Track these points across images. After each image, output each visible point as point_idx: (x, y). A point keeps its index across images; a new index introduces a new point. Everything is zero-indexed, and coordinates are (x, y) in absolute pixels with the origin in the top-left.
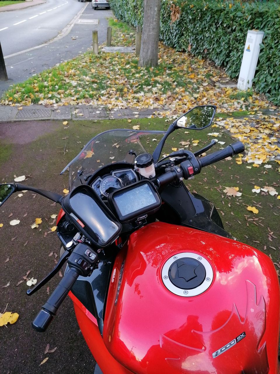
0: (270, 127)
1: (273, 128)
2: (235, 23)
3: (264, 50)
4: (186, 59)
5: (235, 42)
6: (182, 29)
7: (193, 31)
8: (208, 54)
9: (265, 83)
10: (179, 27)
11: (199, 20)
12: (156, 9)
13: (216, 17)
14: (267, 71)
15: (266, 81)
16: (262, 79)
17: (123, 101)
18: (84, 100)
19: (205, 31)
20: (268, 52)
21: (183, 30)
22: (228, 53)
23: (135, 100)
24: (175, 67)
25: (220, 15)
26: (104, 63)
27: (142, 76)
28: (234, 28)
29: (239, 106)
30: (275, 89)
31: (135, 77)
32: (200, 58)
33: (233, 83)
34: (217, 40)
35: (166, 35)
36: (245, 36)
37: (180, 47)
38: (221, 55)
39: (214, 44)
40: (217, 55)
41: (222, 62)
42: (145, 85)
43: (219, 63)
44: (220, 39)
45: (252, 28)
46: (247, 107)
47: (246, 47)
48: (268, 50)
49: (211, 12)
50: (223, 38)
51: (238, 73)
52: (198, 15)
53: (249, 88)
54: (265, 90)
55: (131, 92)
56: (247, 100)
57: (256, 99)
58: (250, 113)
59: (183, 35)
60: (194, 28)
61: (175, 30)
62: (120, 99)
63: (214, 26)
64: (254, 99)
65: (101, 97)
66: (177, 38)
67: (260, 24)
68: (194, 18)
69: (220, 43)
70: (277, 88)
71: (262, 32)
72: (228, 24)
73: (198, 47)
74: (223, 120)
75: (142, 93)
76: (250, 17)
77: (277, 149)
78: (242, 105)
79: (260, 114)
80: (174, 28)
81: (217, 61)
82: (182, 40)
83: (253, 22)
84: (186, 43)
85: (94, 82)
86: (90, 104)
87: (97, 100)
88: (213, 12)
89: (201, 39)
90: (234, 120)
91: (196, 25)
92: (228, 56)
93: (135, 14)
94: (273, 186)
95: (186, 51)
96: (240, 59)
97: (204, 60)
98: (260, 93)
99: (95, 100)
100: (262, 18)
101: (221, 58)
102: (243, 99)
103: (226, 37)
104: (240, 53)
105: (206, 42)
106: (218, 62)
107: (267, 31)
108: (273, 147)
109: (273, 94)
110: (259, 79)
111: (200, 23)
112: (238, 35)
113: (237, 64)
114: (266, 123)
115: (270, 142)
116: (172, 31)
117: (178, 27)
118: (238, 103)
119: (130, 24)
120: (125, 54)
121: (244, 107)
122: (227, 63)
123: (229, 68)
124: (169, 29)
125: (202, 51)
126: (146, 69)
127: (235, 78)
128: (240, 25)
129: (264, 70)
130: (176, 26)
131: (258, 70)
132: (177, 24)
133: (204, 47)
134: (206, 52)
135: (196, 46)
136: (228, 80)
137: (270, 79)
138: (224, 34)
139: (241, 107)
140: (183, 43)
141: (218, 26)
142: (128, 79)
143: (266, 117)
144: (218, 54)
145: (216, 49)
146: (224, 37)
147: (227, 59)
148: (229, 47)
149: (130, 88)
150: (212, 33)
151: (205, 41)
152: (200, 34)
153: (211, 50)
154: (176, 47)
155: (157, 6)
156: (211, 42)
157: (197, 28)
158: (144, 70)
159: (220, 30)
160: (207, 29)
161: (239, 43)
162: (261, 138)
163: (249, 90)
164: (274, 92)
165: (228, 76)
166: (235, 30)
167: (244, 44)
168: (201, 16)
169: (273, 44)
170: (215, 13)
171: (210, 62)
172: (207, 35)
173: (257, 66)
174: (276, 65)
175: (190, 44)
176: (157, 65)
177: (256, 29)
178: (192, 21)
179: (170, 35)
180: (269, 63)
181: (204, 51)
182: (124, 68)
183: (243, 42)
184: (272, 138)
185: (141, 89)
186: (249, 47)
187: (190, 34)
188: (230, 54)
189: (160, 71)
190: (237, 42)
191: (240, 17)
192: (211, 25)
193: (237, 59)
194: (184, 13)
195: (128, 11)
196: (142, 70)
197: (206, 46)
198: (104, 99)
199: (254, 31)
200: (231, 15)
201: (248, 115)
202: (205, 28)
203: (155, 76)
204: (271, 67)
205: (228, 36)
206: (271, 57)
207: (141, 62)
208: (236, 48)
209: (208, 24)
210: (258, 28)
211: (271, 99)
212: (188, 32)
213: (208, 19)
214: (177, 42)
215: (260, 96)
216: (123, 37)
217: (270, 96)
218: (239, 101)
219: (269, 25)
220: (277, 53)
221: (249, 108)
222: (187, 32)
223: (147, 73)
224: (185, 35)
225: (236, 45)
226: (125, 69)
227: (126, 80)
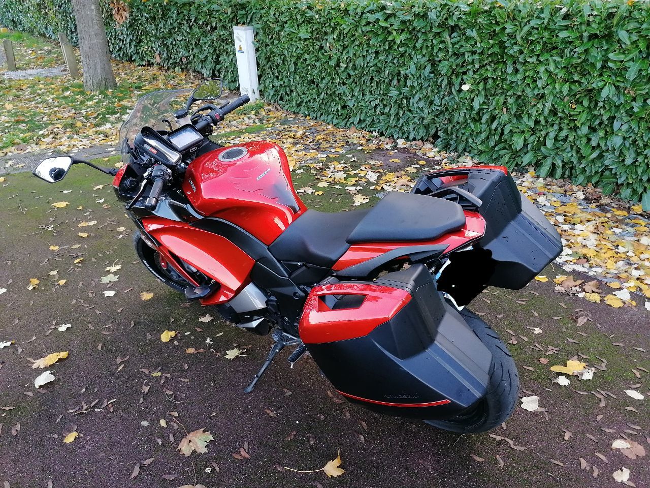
0: (293, 136)
1: (296, 137)
2: (212, 19)
3: (260, 49)
4: (158, 74)
5: (221, 43)
6: (138, 32)
7: (156, 34)
8: (188, 63)
9: (274, 89)
10: (132, 31)
11: (162, 18)
12: (93, 7)
13: (185, 12)
14: (271, 74)
15: (273, 86)
16: (269, 85)
17: (81, 139)
18: (14, 148)
19: (174, 33)
20: (265, 51)
21: (139, 34)
22: (215, 58)
23: (101, 136)
24: (145, 86)
25: (190, 10)
26: (20, 95)
27: (97, 103)
28: (214, 25)
29: (251, 121)
30: (286, 93)
31: (86, 105)
32: (179, 70)
33: (235, 96)
34: (196, 43)
35: (113, 44)
36: (231, 34)
37: (142, 59)
38: (208, 62)
39: (193, 49)
40: (202, 64)
41: (211, 72)
42: (108, 113)
43: (208, 73)
44: (199, 41)
45: (237, 24)
46: (261, 120)
47: (237, 47)
48: (264, 48)
49: (175, 7)
50: (203, 40)
51: (238, 82)
52: (158, 11)
53: (257, 99)
54: (276, 98)
55: (89, 126)
56: (259, 113)
57: (270, 111)
58: (266, 126)
59: (141, 41)
60: (157, 29)
61: (127, 35)
62: (76, 137)
63: (186, 25)
64: (267, 111)
65: (42, 139)
66: (133, 46)
67: (245, 18)
68: (152, 15)
69: (201, 46)
70: (289, 93)
71: (250, 27)
72: (205, 21)
73: (171, 55)
74: (236, 138)
75: (108, 125)
76: (230, 10)
77: (305, 155)
78: (255, 119)
79: (278, 125)
80: (124, 32)
81: (204, 71)
82: (142, 49)
83: (236, 16)
84: (150, 52)
85: (18, 122)
86: (27, 151)
87: (36, 144)
88: (179, 7)
89: (172, 43)
90: (250, 136)
91: (158, 25)
92: (217, 62)
93: (42, 16)
94: (309, 186)
95: (153, 64)
96: (234, 63)
97: (185, 73)
98: (272, 102)
99: (33, 145)
100: (245, 10)
101: (209, 67)
102: (253, 112)
103: (208, 38)
104: (231, 57)
105: (181, 47)
106: (206, 73)
107: (256, 26)
108: (300, 153)
109: (287, 101)
110: (265, 86)
111: (163, 22)
112: (222, 33)
113: (232, 71)
114: (288, 133)
115: (296, 149)
116: (122, 38)
117: (130, 30)
118: (249, 118)
119: (37, 33)
120: (53, 78)
121: (257, 121)
122: (219, 72)
123: (224, 78)
124: (116, 35)
125: (178, 61)
126: (101, 93)
127: (235, 89)
128: (221, 20)
129: (268, 74)
130: (127, 29)
131: (261, 74)
132: (128, 25)
133: (180, 55)
134: (184, 60)
135: (167, 54)
136: (227, 94)
137: (277, 83)
138: (202, 34)
139: (254, 122)
140: (145, 52)
141: (191, 24)
142: (76, 110)
143: (286, 127)
144: (203, 62)
145: (198, 56)
146: (204, 38)
147: (218, 67)
148: (215, 50)
149: (84, 120)
150: (185, 34)
151: (179, 46)
152: (169, 37)
153: (191, 58)
154: (135, 60)
155: (93, 4)
156: (189, 46)
157: (162, 30)
158: (97, 94)
159: (196, 30)
160: (176, 30)
161: (227, 44)
162: (286, 148)
163: (257, 102)
164: (287, 98)
165: (225, 89)
166: (216, 28)
167: (234, 45)
168: (163, 13)
169: (268, 41)
170: (182, 8)
171: (194, 74)
172: (180, 38)
173: (258, 70)
174: (279, 65)
175: (157, 53)
176: (115, 86)
177: (243, 24)
178: (150, 20)
179: (121, 43)
180: (270, 63)
181: (181, 60)
182: (62, 96)
183: (231, 42)
184: (298, 146)
185: (104, 120)
186: (241, 48)
187: (152, 39)
188: (220, 59)
189: (124, 93)
190: (224, 42)
191: (217, 11)
192: (181, 24)
193: (231, 65)
194: (135, 10)
195: (26, 13)
196: (94, 96)
197: (182, 52)
198: (48, 142)
199: (239, 26)
200: (205, 9)
201: (264, 128)
202: (174, 28)
203: (119, 101)
204: (274, 68)
205: (208, 36)
206: (270, 56)
207: (89, 84)
208: (224, 51)
209: (176, 23)
210: (244, 23)
211: (287, 107)
212: (148, 37)
213: (174, 16)
214: (135, 52)
215: (273, 107)
216: (34, 54)
217: (284, 104)
218: (249, 116)
219: (256, 18)
220: (274, 50)
221: (264, 122)
222: (146, 37)
223: (104, 98)
224: (146, 41)
225: (223, 46)
226: (65, 98)
227: (73, 111)
